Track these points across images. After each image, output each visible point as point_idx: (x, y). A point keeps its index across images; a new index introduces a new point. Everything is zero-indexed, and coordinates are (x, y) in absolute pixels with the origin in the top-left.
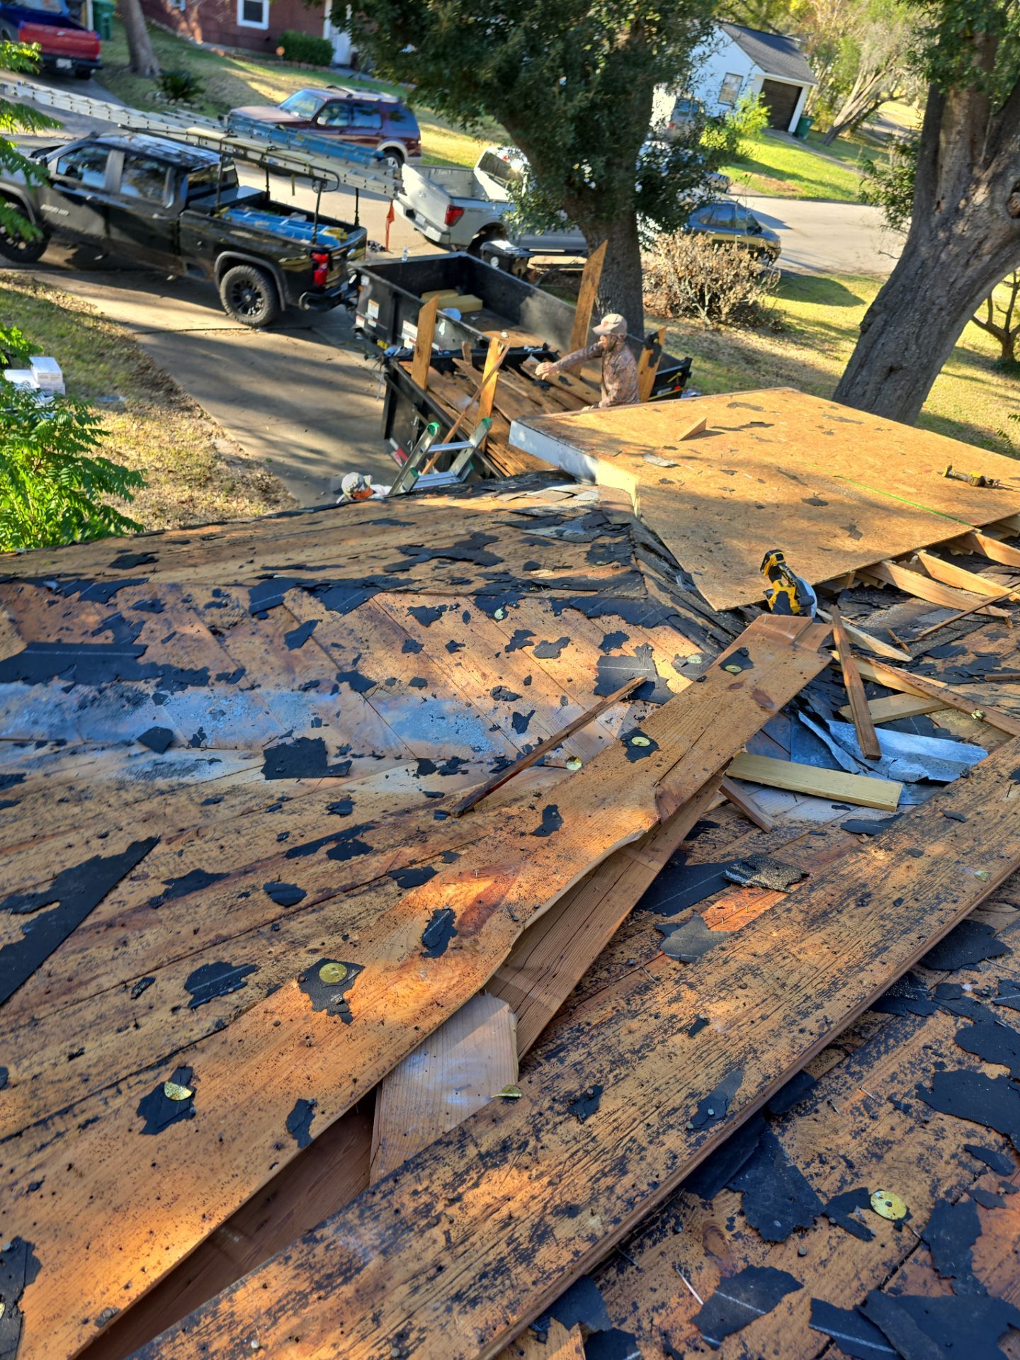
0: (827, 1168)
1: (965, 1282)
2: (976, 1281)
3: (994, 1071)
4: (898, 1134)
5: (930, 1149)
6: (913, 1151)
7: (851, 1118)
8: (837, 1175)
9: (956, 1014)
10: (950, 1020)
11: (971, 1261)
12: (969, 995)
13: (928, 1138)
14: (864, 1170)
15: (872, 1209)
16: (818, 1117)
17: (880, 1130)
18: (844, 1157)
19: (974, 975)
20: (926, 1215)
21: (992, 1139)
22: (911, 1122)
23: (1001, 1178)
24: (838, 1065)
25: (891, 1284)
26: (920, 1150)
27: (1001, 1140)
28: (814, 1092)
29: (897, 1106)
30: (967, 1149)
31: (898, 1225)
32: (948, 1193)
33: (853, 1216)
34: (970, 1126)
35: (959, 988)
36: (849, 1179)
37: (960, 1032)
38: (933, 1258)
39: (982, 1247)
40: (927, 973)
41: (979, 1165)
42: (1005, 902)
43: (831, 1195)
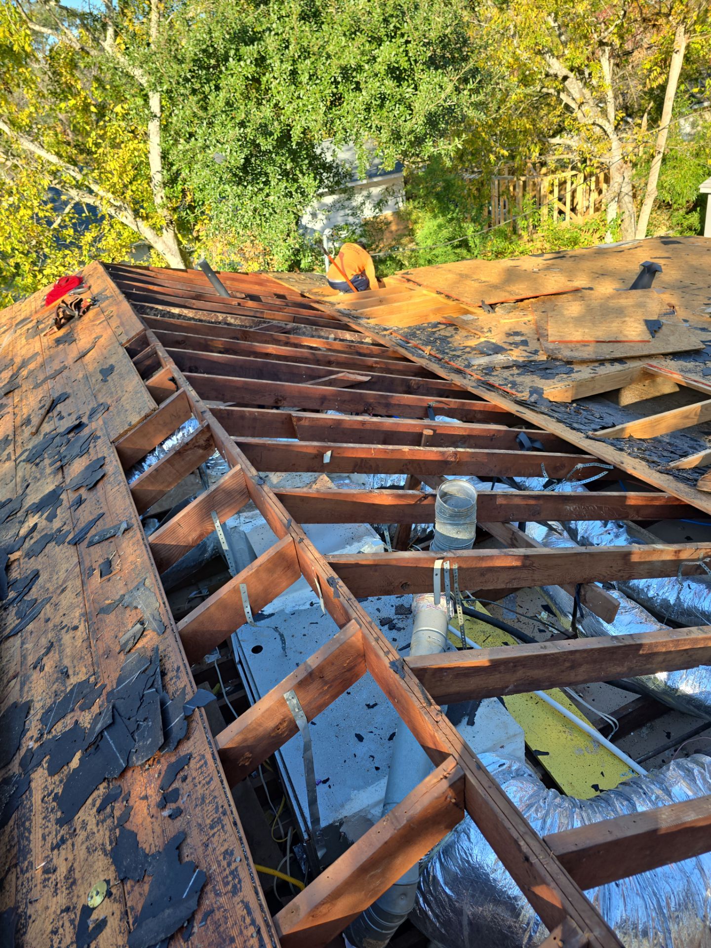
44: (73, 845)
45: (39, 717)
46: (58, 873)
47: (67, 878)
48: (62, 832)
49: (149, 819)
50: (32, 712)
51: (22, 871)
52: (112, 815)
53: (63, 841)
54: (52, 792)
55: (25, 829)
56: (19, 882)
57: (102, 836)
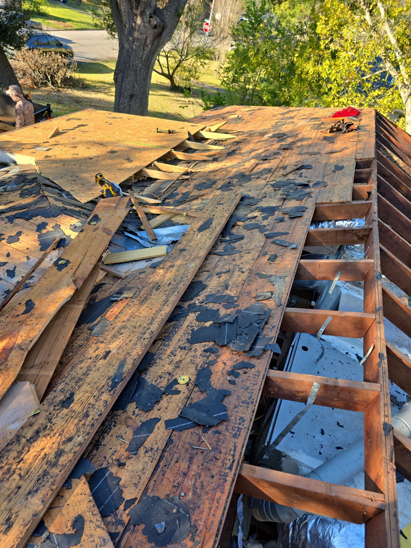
0: (163, 379)
1: (210, 390)
2: (213, 388)
3: (208, 324)
4: (183, 357)
5: (193, 356)
6: (188, 360)
7: (168, 359)
8: (166, 379)
9: (195, 312)
10: (193, 314)
11: (210, 383)
12: (198, 304)
13: (192, 353)
14: (175, 373)
15: (179, 384)
16: (157, 364)
17: (178, 358)
18: (168, 373)
19: (198, 297)
20: (195, 377)
21: (211, 344)
22: (186, 351)
23: (215, 355)
24: (161, 345)
25: (188, 403)
26: (190, 358)
27: (213, 343)
28: (155, 357)
29: (182, 348)
30: (204, 351)
31: (187, 384)
32: (201, 367)
33: (173, 389)
34: (204, 344)
35: (195, 303)
36: (170, 378)
37: (197, 317)
38: (199, 388)
39: (213, 377)
40: (185, 303)
41: (208, 354)
42: (204, 271)
43: (165, 387)
44: (187, 353)
45: (206, 294)
46: (175, 357)
47: (177, 363)
48: (186, 345)
49: (220, 373)
50: (205, 290)
51: (164, 344)
52: (208, 358)
53: (185, 348)
54: (193, 327)
55: (175, 330)
56: (161, 347)
57: (200, 361)
